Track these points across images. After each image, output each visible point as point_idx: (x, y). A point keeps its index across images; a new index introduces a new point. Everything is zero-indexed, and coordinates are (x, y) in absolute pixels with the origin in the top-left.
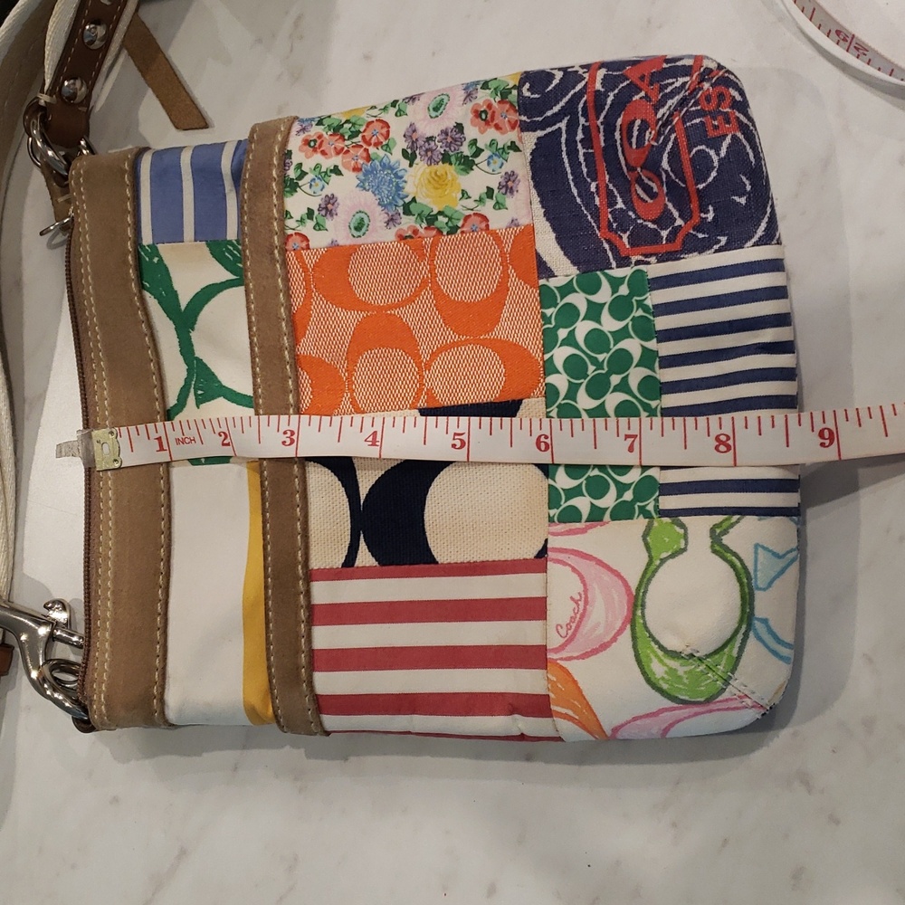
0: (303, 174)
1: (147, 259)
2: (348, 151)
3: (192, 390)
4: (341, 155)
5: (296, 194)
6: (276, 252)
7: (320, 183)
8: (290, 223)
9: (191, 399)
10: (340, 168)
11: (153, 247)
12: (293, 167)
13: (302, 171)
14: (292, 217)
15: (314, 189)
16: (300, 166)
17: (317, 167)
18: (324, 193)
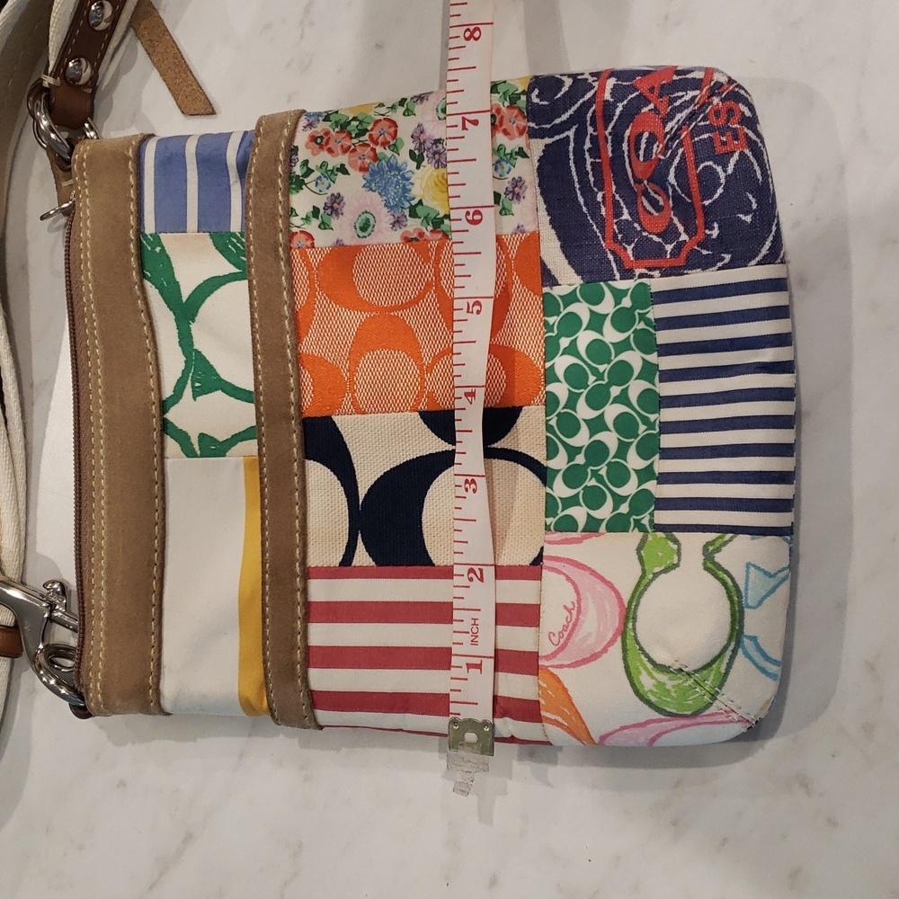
0: (309, 172)
1: (149, 248)
2: (354, 150)
3: (189, 382)
4: (347, 154)
5: (301, 192)
6: (280, 249)
7: (327, 182)
8: (296, 221)
9: (188, 391)
10: (347, 167)
11: (156, 237)
12: (299, 164)
13: (309, 169)
14: (297, 215)
15: (320, 187)
16: (306, 162)
17: (324, 164)
18: (330, 192)
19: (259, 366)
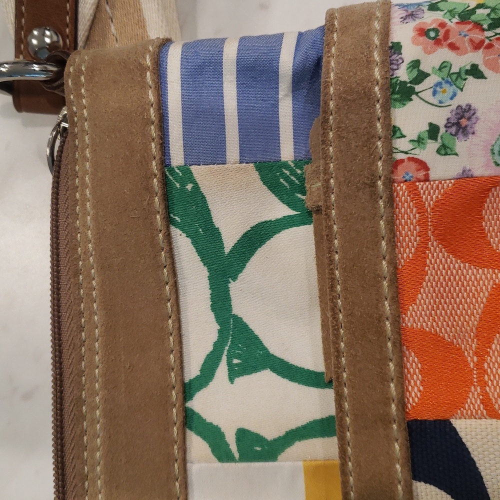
0: (422, 76)
1: (178, 185)
2: (490, 46)
3: (224, 359)
4: (481, 51)
5: (410, 104)
6: (380, 183)
7: (450, 90)
8: (401, 144)
9: (222, 370)
10: (482, 68)
11: (185, 169)
12: (404, 67)
13: (421, 72)
14: (404, 136)
15: (439, 96)
16: (416, 64)
17: (443, 66)
18: (455, 103)
19: (342, 345)
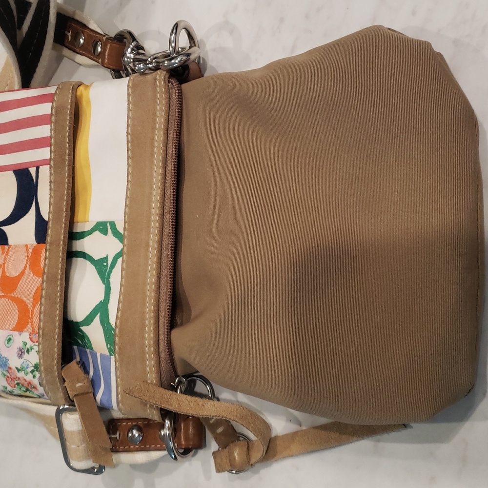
0: (32, 372)
1: (112, 347)
3: (109, 266)
5: (35, 363)
6: (41, 334)
8: (36, 348)
9: (110, 261)
12: (38, 377)
13: (32, 373)
14: (36, 351)
15: (27, 363)
16: (34, 377)
17: (27, 374)
18: (23, 360)
